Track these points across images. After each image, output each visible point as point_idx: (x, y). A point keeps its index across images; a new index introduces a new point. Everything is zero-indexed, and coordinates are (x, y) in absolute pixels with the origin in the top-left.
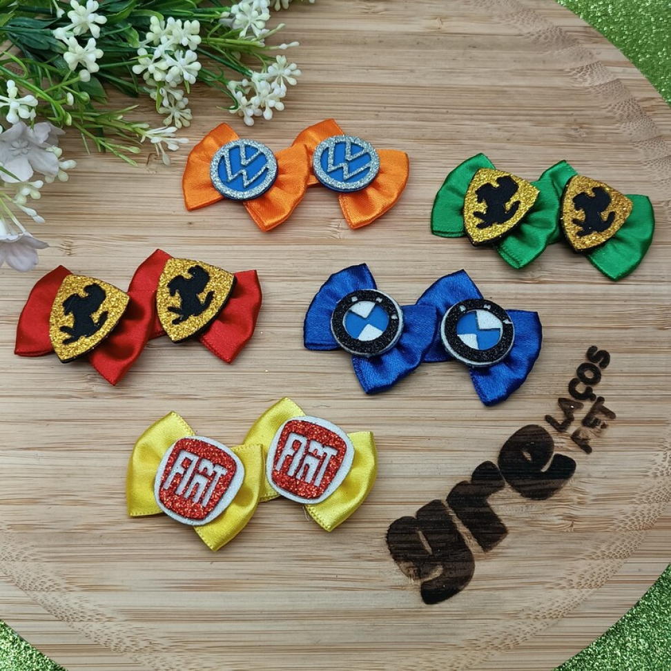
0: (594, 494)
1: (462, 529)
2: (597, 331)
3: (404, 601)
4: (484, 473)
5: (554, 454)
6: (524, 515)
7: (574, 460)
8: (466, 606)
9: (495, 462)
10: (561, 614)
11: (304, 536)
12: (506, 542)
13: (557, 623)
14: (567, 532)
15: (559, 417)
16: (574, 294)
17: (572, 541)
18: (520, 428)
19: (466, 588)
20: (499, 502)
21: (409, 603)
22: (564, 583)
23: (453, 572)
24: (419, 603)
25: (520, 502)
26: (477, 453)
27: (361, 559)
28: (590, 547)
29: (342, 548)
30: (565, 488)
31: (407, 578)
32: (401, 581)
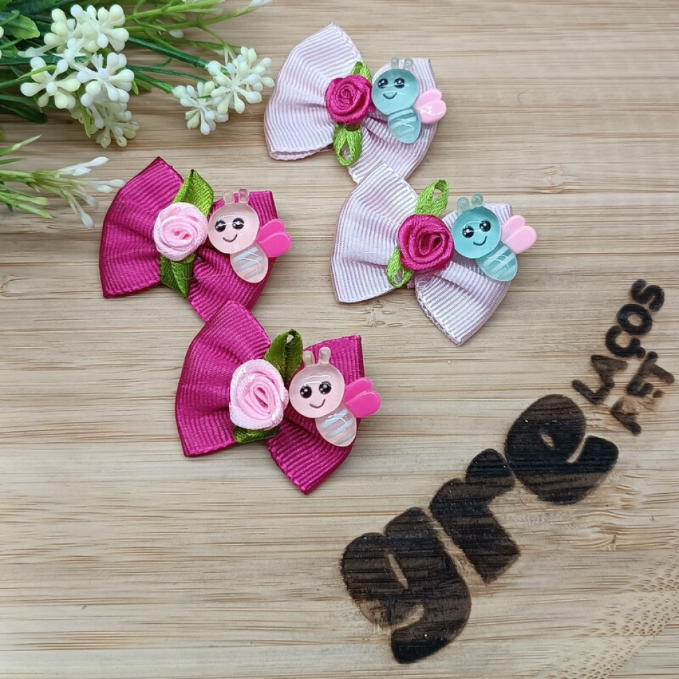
0: (644, 494)
1: (453, 550)
2: (645, 258)
3: (365, 659)
6: (543, 528)
7: (616, 444)
8: (457, 665)
9: (500, 450)
10: (599, 676)
11: (220, 565)
12: (517, 567)
14: (607, 550)
15: (593, 383)
16: (611, 207)
17: (614, 564)
18: (536, 399)
19: (459, 638)
20: (507, 509)
21: (375, 661)
22: (603, 628)
24: (389, 663)
25: (537, 507)
26: (474, 438)
27: (304, 598)
28: (641, 573)
29: (276, 581)
30: (603, 486)
31: (371, 624)
32: (362, 629)
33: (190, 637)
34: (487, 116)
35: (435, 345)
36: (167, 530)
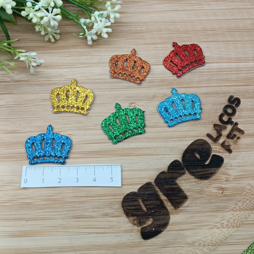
0: (234, 175)
1: (163, 198)
2: (233, 87)
3: (131, 239)
4: (175, 166)
5: (212, 155)
6: (196, 189)
7: (223, 157)
8: (165, 240)
9: (180, 159)
10: (217, 243)
11: (77, 205)
12: (187, 203)
13: (215, 249)
14: (220, 197)
15: (214, 135)
16: (221, 69)
17: (222, 201)
18: (193, 141)
19: (166, 230)
20: (183, 182)
21: (135, 239)
22: (219, 225)
23: (158, 221)
24: (140, 240)
25: (194, 181)
26: (170, 156)
27: (108, 216)
28: (233, 205)
29: (98, 210)
30: (219, 173)
31: (133, 226)
32: (130, 227)
33: (66, 231)
34: (174, 35)
35: (156, 121)
36: (57, 192)
